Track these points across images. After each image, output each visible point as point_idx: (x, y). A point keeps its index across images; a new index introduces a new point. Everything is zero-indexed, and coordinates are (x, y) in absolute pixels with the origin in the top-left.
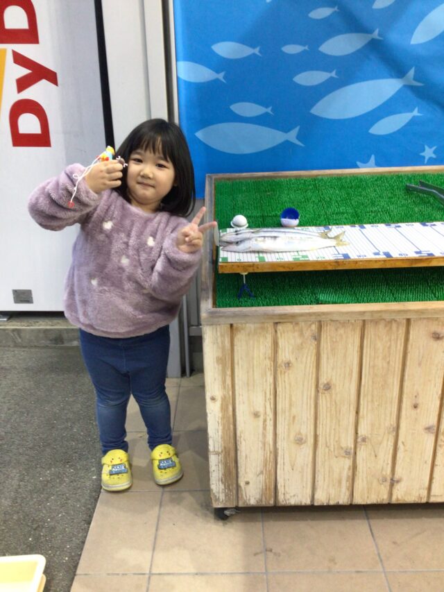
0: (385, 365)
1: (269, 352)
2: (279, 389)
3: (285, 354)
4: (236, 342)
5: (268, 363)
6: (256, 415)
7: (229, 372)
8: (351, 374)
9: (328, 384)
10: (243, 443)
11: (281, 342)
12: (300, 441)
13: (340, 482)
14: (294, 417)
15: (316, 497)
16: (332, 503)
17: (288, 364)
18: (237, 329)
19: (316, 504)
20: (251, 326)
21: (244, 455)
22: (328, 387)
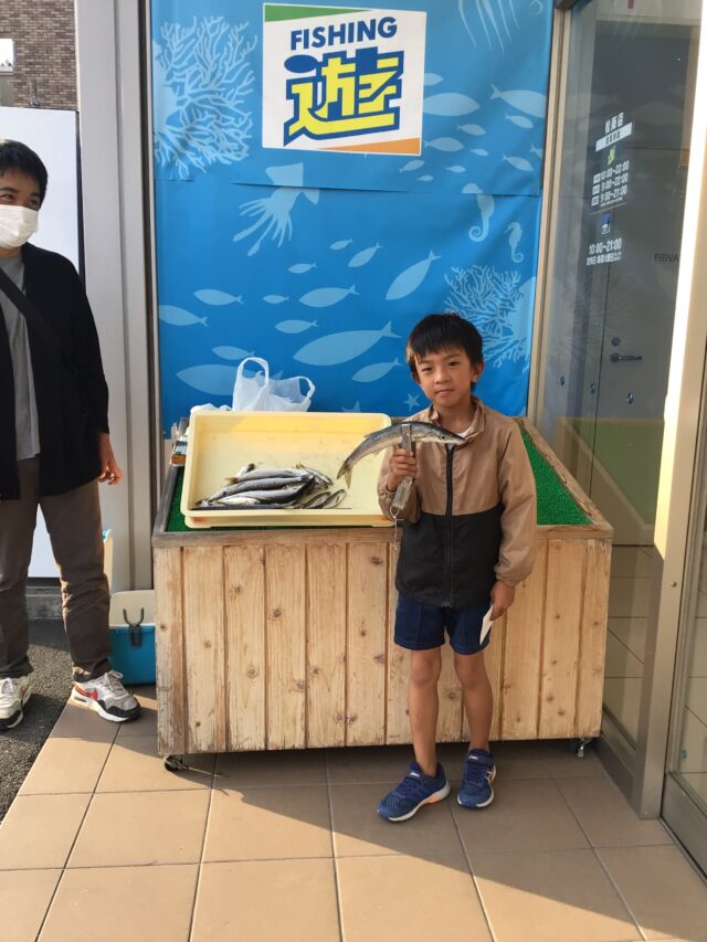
0: (331, 590)
1: (219, 576)
2: (230, 616)
3: (235, 579)
4: (186, 565)
5: (219, 588)
6: (207, 645)
7: (179, 598)
8: (299, 600)
9: (278, 610)
10: (194, 677)
11: (232, 567)
12: (252, 673)
13: (295, 721)
14: (246, 647)
15: (270, 740)
16: (288, 746)
17: (238, 590)
18: (188, 551)
19: (270, 748)
20: (202, 550)
21: (194, 691)
22: (277, 614)
